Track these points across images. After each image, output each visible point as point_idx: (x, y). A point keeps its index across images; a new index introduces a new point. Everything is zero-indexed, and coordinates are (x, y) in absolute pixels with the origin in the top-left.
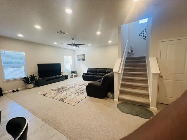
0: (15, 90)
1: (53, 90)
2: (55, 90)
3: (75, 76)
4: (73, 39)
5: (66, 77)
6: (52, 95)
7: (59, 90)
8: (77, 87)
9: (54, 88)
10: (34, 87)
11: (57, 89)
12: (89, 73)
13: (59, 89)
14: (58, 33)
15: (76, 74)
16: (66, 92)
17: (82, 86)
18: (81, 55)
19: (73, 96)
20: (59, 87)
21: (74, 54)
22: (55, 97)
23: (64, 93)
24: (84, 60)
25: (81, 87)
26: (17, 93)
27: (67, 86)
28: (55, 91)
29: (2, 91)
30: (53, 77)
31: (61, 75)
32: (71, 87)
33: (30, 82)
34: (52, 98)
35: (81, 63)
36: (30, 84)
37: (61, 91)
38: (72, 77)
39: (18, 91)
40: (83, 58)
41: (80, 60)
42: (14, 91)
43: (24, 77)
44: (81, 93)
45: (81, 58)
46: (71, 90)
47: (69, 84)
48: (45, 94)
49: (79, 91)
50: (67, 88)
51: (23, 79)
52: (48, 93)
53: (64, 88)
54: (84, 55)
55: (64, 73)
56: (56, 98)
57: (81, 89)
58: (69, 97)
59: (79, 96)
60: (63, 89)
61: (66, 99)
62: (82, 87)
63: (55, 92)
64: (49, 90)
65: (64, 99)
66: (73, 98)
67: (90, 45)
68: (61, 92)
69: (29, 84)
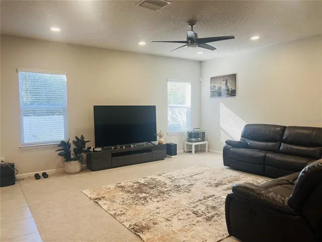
0: (40, 173)
1: (122, 188)
2: (130, 189)
3: (200, 150)
4: (192, 23)
5: (171, 150)
6: (116, 206)
7: (141, 191)
8: (198, 191)
9: (127, 183)
10: (82, 170)
11: (136, 186)
12: (250, 142)
13: (140, 188)
14: (141, 8)
15: (203, 140)
16: (159, 205)
17: (219, 189)
18: (224, 77)
19: (176, 225)
20: (142, 181)
21: (201, 75)
22: (121, 215)
23: (152, 205)
24: (233, 93)
25: (211, 191)
26: (43, 181)
27: (168, 182)
28: (129, 192)
29: (16, 172)
30: (132, 146)
31: (156, 143)
32: (178, 188)
33: (72, 157)
34: (114, 216)
35: (222, 105)
36: (73, 162)
37: (144, 195)
38: (190, 152)
39: (45, 175)
40: (231, 87)
41: (220, 94)
42: (37, 177)
43: (62, 142)
44: (209, 219)
45: (224, 87)
46: (176, 196)
47: (175, 174)
48: (100, 199)
49: (201, 208)
50: (164, 190)
51: (59, 146)
52: (107, 196)
53: (155, 186)
54: (234, 76)
55: (165, 135)
56: (123, 218)
57: (210, 203)
58: (163, 225)
59: (198, 228)
60: (152, 192)
61: (151, 230)
62: (217, 195)
63: (126, 196)
64: (112, 186)
65: (143, 228)
66: (174, 233)
67: (255, 38)
68: (145, 198)
69: (71, 160)
